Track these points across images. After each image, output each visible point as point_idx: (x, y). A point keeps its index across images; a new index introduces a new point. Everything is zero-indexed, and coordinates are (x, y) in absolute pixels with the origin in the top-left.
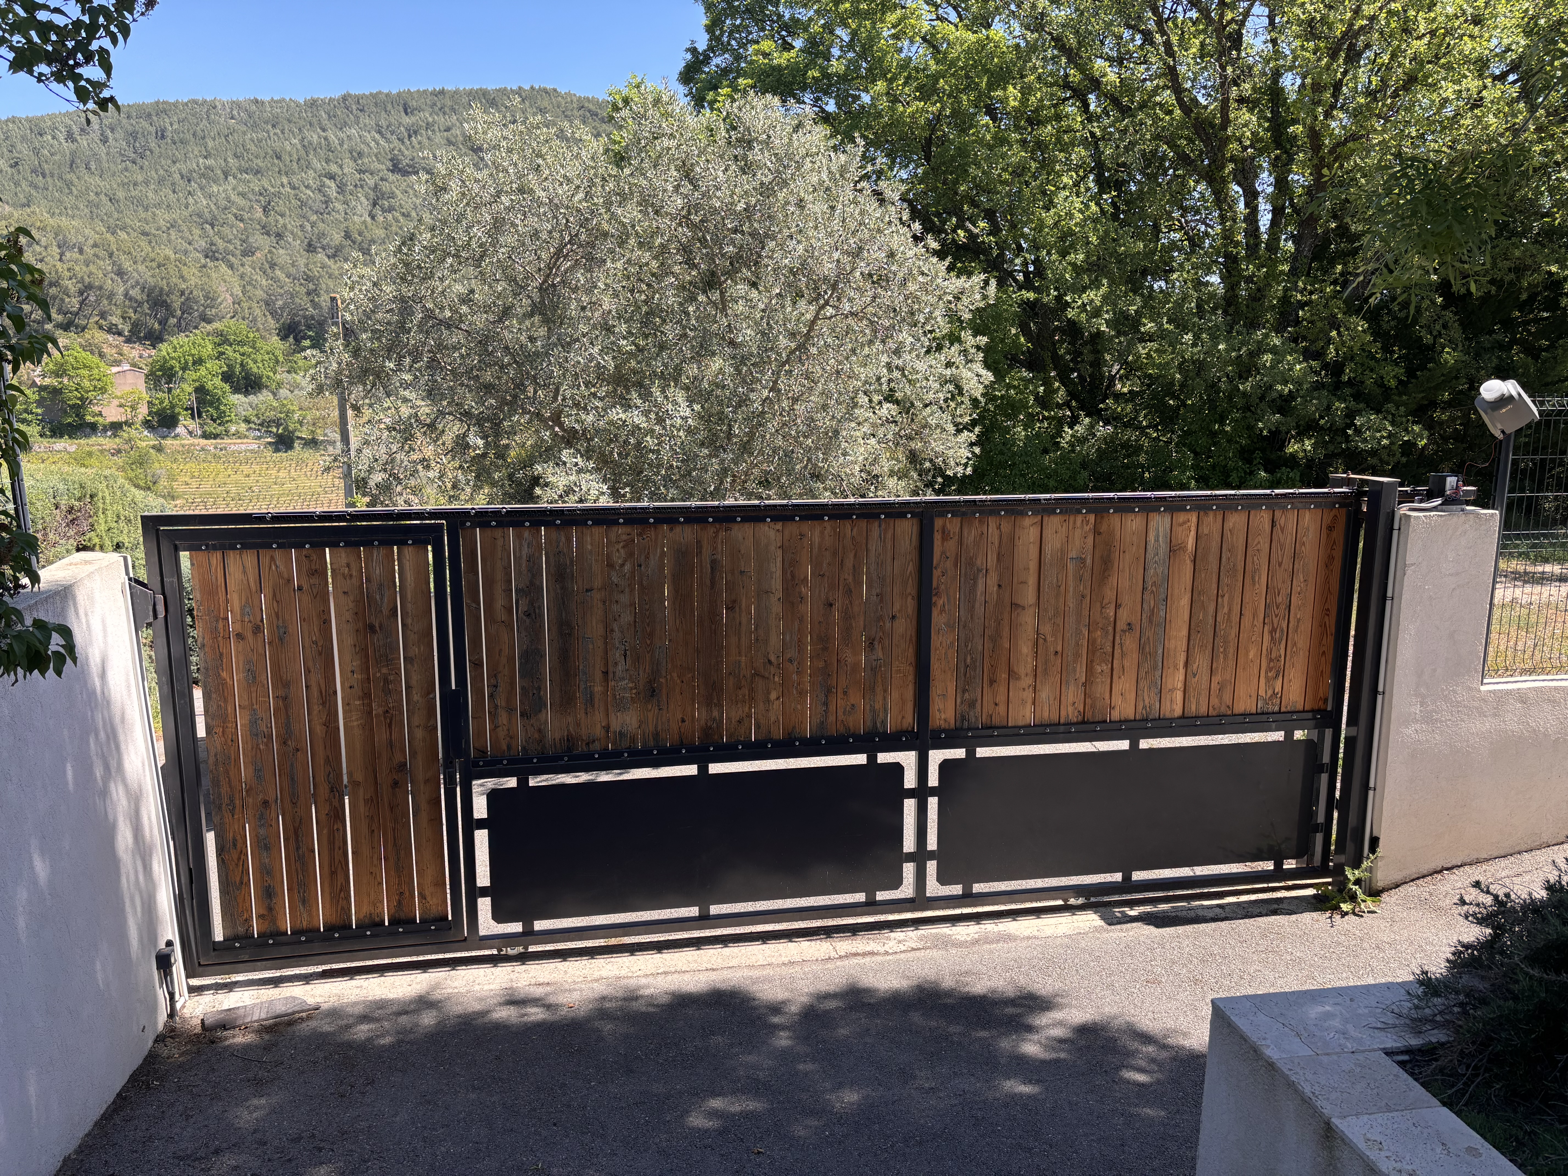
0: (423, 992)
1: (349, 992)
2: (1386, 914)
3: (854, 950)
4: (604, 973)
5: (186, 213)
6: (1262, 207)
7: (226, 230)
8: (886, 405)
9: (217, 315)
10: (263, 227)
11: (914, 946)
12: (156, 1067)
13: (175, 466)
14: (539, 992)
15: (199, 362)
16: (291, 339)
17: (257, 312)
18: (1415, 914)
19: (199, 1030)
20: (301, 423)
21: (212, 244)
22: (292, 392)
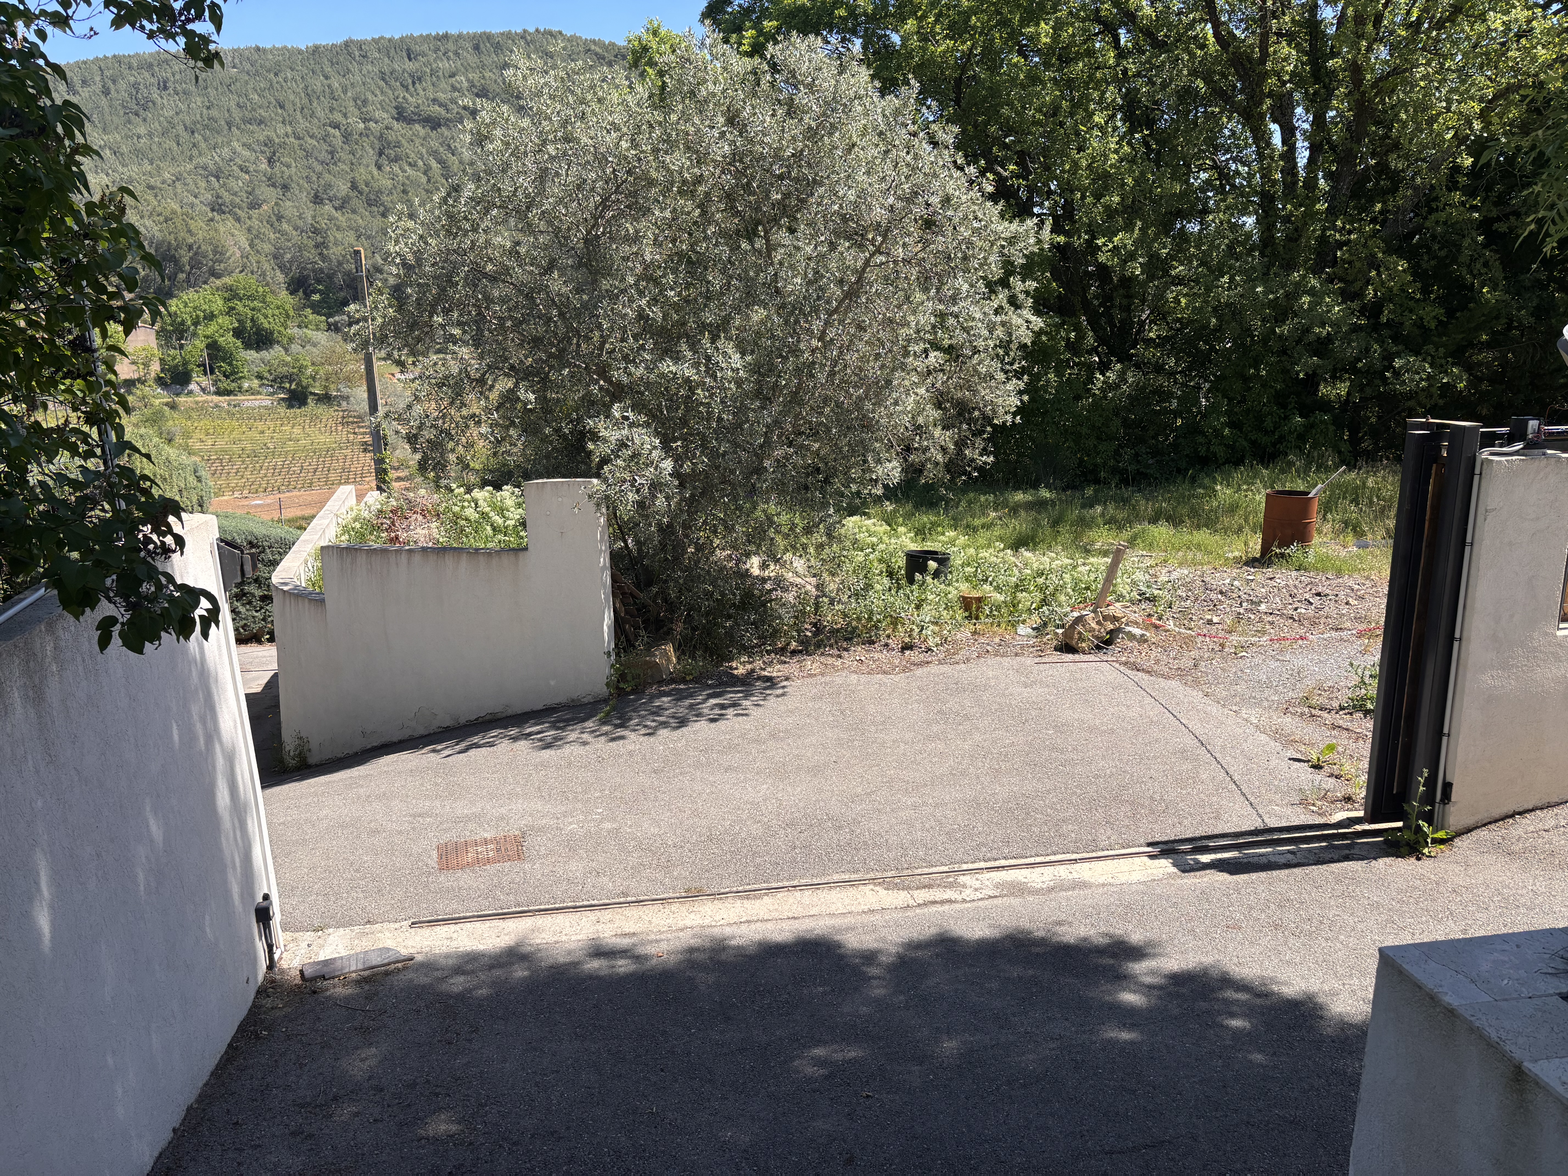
0: (512, 943)
1: (440, 943)
2: (1459, 858)
3: (932, 898)
4: (688, 923)
5: (189, 167)
6: (1299, 144)
7: (233, 183)
8: (933, 354)
9: (226, 269)
10: (269, 179)
11: (991, 893)
12: (263, 1017)
13: (189, 423)
14: (625, 942)
15: (210, 317)
16: (301, 293)
17: (266, 266)
18: (1490, 858)
19: (298, 981)
20: (314, 378)
21: (218, 197)
22: (303, 347)
